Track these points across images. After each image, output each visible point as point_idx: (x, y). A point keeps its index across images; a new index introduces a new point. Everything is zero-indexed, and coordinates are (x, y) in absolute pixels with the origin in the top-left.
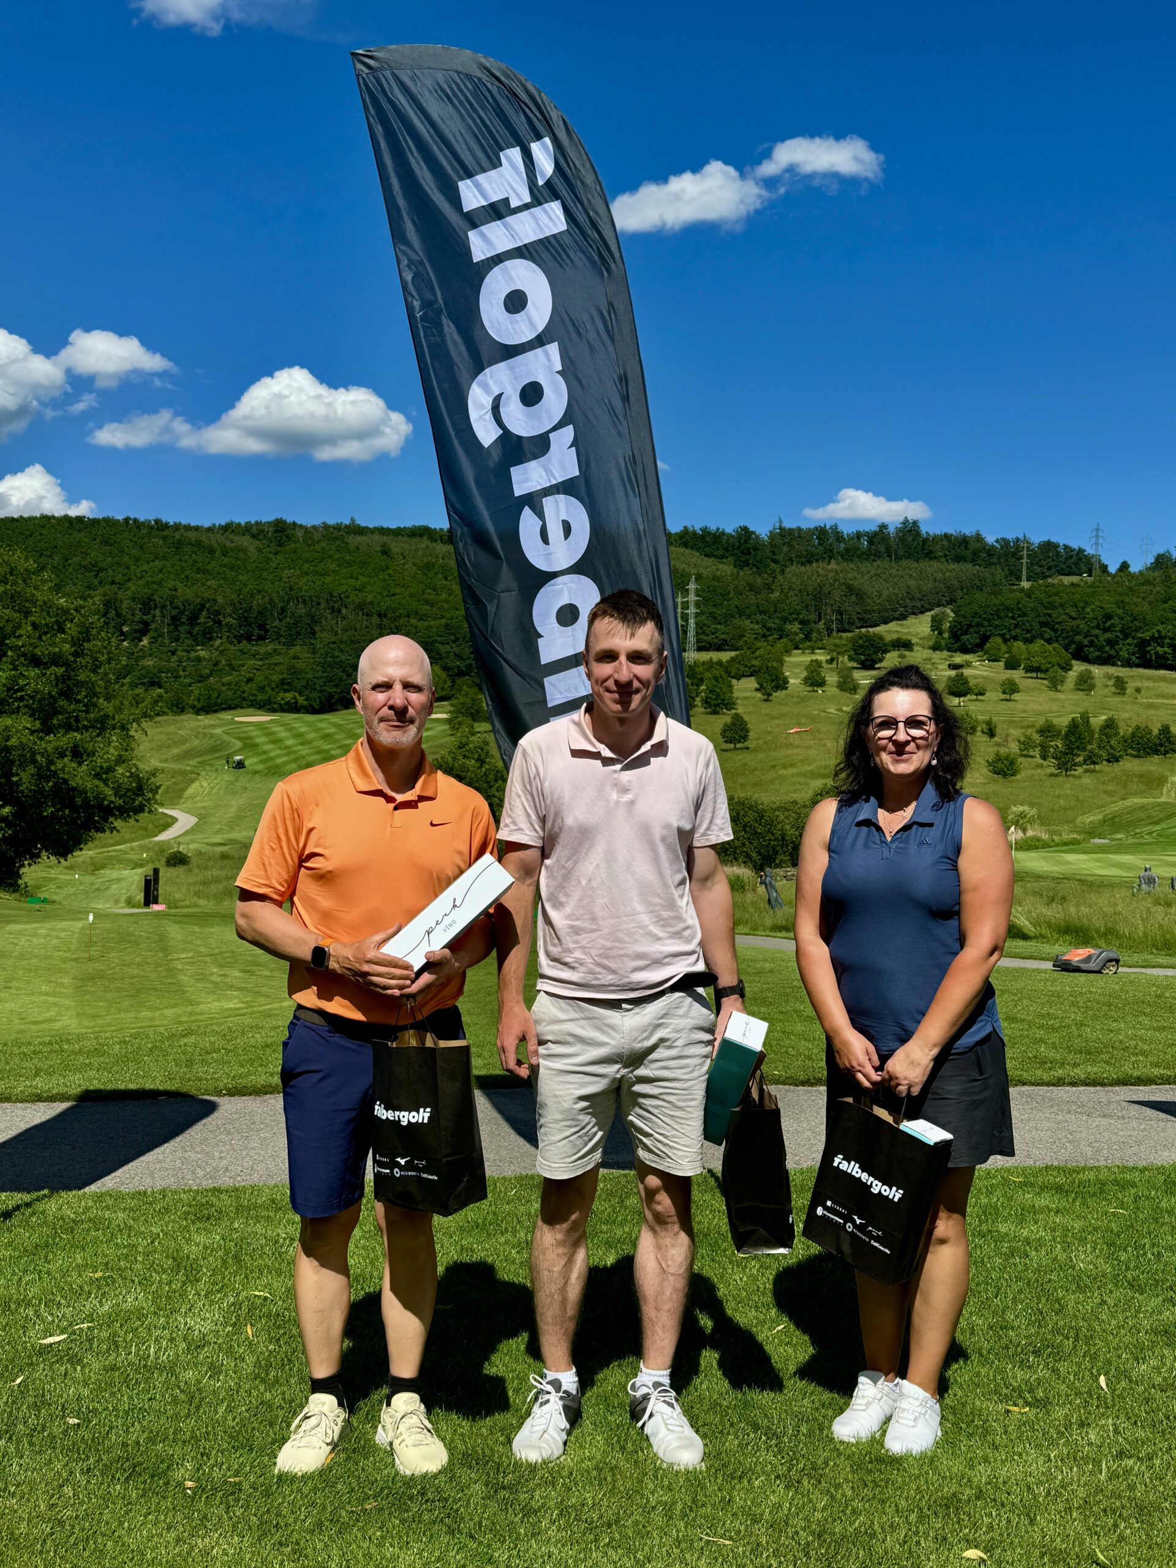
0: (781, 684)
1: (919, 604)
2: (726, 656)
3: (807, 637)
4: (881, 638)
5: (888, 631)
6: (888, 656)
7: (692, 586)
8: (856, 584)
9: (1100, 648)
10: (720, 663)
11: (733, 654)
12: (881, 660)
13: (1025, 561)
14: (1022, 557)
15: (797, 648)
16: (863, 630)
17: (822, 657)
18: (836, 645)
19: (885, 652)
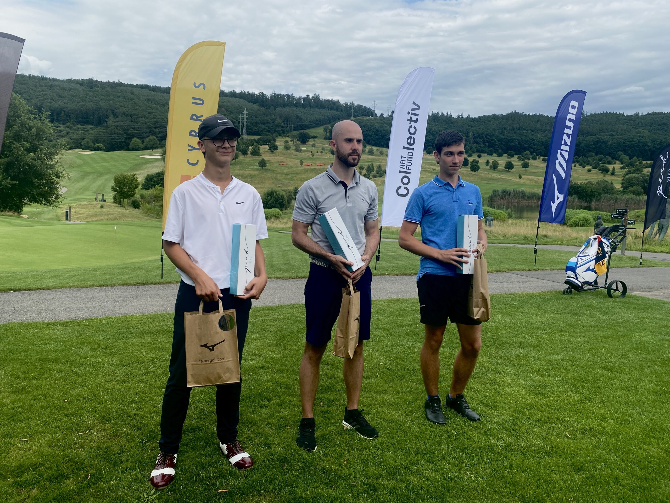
0: (275, 148)
1: (319, 123)
2: (256, 137)
3: (284, 133)
4: (308, 134)
5: (311, 132)
6: (310, 140)
7: (245, 112)
8: (299, 115)
9: (374, 141)
10: (255, 140)
11: (259, 137)
12: (308, 141)
13: (352, 110)
14: (351, 109)
15: (280, 136)
16: (302, 131)
17: (288, 139)
18: (293, 135)
19: (309, 138)
